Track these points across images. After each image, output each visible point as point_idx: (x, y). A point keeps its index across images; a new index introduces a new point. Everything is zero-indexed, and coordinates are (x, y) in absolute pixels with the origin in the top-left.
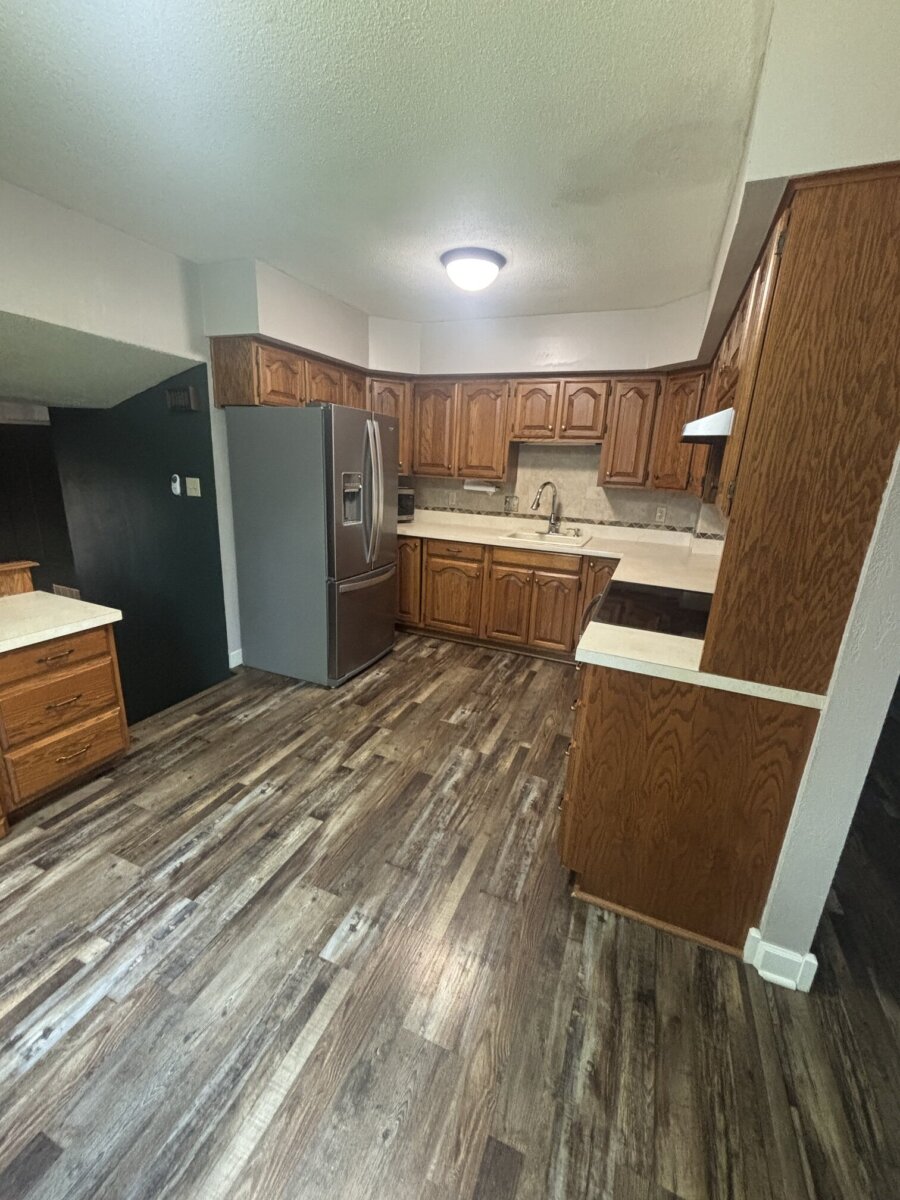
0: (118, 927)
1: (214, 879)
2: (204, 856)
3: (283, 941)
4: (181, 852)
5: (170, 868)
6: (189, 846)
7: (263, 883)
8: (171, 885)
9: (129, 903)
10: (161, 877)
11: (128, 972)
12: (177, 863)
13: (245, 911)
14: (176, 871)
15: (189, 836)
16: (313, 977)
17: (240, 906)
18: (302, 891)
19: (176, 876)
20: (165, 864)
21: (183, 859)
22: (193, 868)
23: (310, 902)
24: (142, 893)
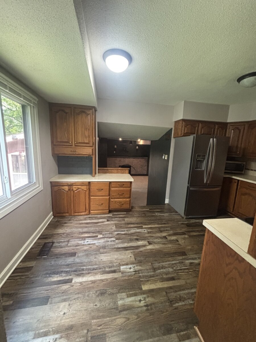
0: (105, 235)
1: (121, 239)
2: (124, 234)
3: (119, 258)
4: (122, 231)
5: (118, 232)
6: (124, 231)
7: (127, 246)
8: (116, 235)
9: (109, 233)
10: (116, 233)
11: (100, 242)
12: (120, 232)
13: (119, 248)
14: (119, 234)
15: (126, 229)
16: (116, 269)
17: (120, 247)
18: (131, 253)
19: (118, 234)
20: (119, 231)
21: (121, 232)
22: (121, 235)
23: (129, 256)
24: (112, 233)
